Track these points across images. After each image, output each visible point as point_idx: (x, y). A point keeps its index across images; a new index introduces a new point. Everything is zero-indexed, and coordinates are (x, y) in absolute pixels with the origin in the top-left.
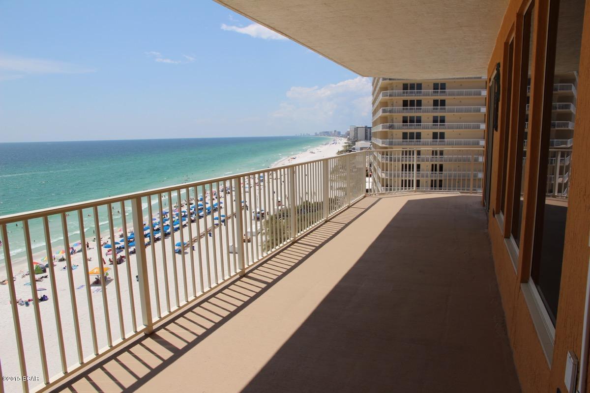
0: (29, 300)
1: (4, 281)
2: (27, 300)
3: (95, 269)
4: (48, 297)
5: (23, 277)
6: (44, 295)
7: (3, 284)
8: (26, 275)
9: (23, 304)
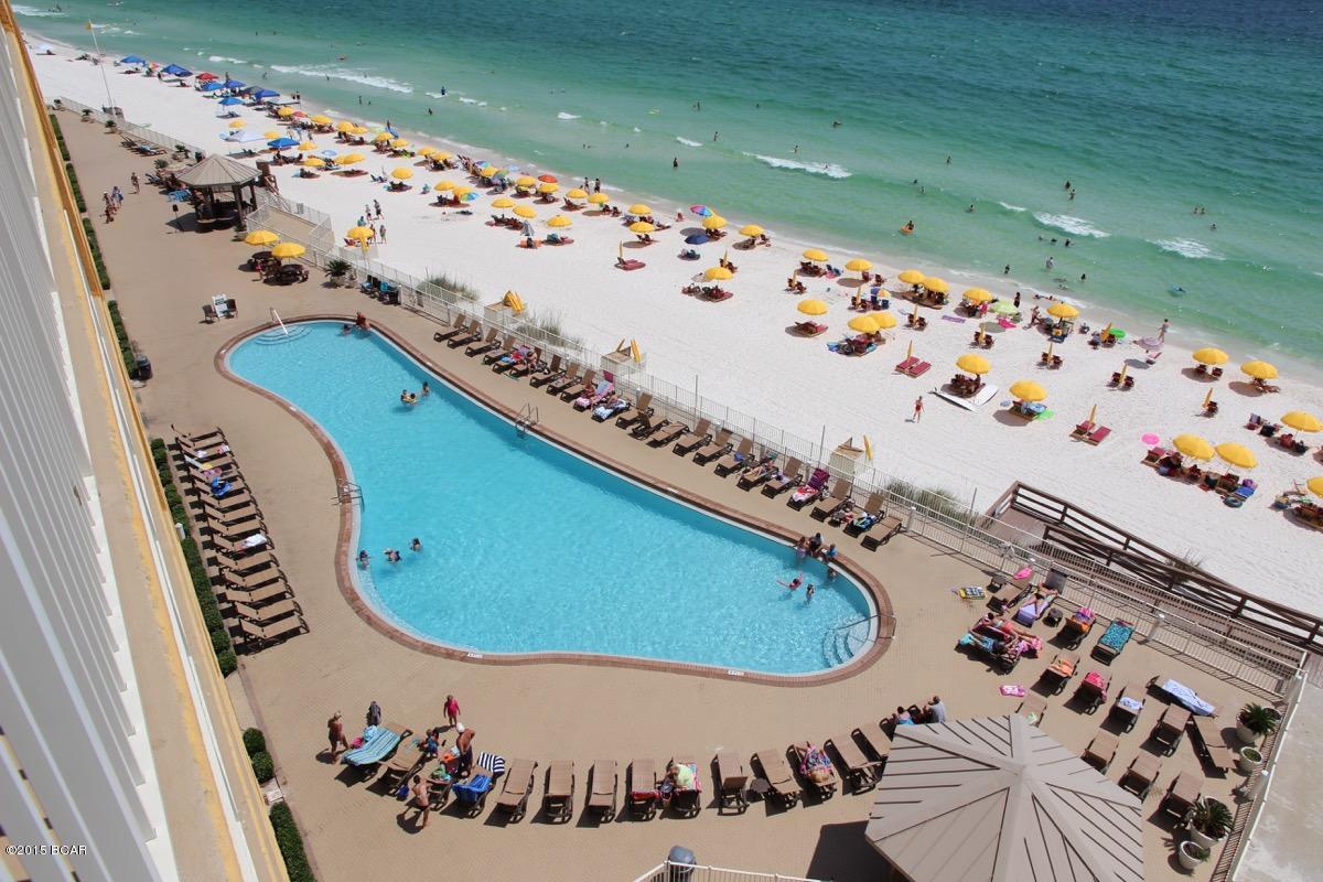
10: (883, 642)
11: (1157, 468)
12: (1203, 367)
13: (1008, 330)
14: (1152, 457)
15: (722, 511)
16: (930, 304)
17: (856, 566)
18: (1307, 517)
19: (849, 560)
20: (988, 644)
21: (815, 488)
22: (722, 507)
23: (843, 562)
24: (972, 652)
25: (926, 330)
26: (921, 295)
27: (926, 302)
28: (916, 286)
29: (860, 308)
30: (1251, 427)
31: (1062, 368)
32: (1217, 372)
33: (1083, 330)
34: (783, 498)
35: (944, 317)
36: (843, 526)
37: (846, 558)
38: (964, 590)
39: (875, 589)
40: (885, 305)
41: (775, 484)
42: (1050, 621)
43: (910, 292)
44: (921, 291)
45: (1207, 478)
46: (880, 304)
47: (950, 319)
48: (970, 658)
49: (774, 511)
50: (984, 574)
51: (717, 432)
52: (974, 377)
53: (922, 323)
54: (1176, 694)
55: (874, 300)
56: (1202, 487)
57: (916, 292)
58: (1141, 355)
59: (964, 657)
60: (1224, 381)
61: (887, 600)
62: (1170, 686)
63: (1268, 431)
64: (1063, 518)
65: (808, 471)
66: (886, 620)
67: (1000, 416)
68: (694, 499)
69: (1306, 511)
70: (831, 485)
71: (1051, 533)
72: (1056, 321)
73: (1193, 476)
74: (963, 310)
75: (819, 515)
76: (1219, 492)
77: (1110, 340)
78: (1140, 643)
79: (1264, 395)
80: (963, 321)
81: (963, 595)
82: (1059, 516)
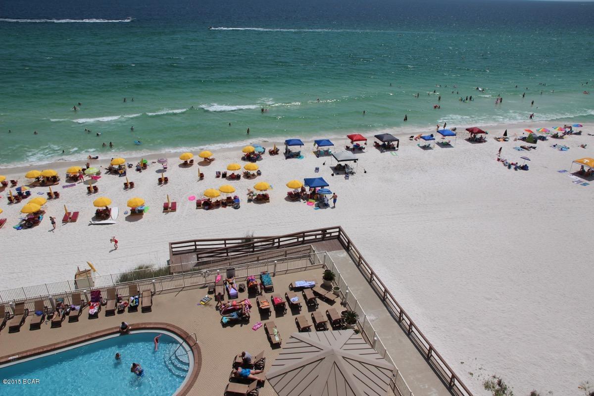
0: (512, 164)
1: (499, 138)
2: (511, 163)
3: (586, 159)
4: (529, 168)
5: (515, 140)
6: (526, 165)
7: (498, 141)
8: (519, 139)
9: (506, 166)
10: (194, 348)
11: (204, 208)
12: (186, 162)
13: (98, 180)
14: (199, 205)
15: (56, 346)
16: (51, 183)
17: (150, 324)
18: (260, 200)
19: (145, 324)
20: (235, 315)
21: (96, 301)
22: (55, 344)
23: (143, 326)
24: (232, 323)
25: (60, 197)
26: (43, 181)
27: (48, 184)
28: (38, 178)
29: (15, 201)
30: (218, 177)
31: (135, 185)
32: (192, 161)
33: (130, 166)
34: (83, 318)
35: (64, 187)
36: (126, 309)
37: (142, 324)
38: (202, 301)
39: (168, 328)
40: (28, 194)
41: (72, 313)
42: (241, 290)
43: (35, 182)
44: (41, 179)
45: (223, 203)
46: (25, 194)
47: (67, 186)
48: (232, 326)
49: (84, 327)
50: (201, 289)
51: (12, 308)
52: (105, 208)
53: (57, 195)
54: (301, 285)
55: (20, 194)
56: (223, 207)
57: (39, 181)
58: (161, 167)
59: (229, 328)
60: (195, 163)
61: (178, 328)
62: (298, 284)
63: (224, 176)
64: (196, 247)
65: (86, 296)
66: (186, 338)
67: (128, 219)
68: (33, 352)
69: (259, 198)
70: (104, 295)
71: (199, 256)
72: (116, 167)
73: (218, 204)
74: (70, 180)
75: (110, 313)
76: (230, 206)
77: (145, 166)
78: (274, 276)
79: (212, 163)
80: (75, 185)
81: (204, 303)
82: (194, 247)
